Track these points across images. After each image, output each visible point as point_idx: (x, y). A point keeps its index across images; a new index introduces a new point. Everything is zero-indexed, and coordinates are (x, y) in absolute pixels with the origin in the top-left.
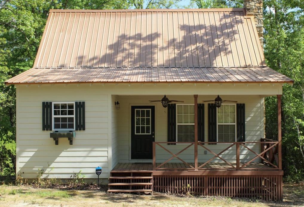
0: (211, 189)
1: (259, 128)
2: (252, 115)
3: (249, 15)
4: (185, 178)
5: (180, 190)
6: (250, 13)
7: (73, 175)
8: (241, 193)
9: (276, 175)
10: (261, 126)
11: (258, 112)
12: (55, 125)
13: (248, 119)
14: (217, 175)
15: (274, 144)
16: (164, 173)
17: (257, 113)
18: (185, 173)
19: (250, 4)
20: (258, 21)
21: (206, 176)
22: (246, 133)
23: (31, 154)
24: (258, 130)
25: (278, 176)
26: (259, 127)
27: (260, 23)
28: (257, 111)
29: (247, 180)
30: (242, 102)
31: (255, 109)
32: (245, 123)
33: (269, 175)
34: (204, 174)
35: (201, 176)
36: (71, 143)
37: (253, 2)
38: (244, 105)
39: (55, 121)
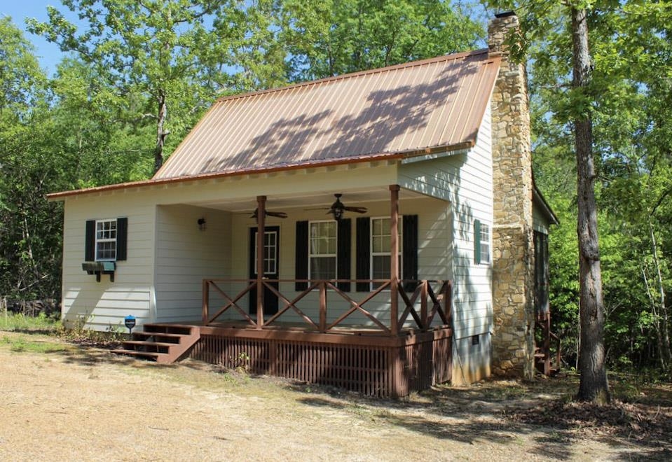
0: (279, 364)
1: (444, 262)
2: (431, 237)
3: (493, 57)
4: (242, 342)
5: (236, 362)
6: (495, 53)
7: (109, 327)
8: (328, 376)
9: (384, 345)
10: (447, 257)
11: (441, 229)
12: (98, 252)
13: (423, 245)
14: (286, 339)
15: (384, 283)
16: (215, 331)
17: (441, 232)
18: (242, 333)
19: (496, 36)
20: (510, 65)
21: (271, 340)
22: (419, 272)
23: (75, 295)
24: (442, 266)
25: (388, 347)
26: (443, 259)
27: (513, 69)
28: (439, 229)
29: (335, 353)
30: (413, 213)
31: (435, 225)
32: (416, 252)
33: (372, 344)
34: (269, 337)
35: (264, 339)
36: (112, 279)
37: (500, 33)
38: (416, 217)
39: (99, 248)
